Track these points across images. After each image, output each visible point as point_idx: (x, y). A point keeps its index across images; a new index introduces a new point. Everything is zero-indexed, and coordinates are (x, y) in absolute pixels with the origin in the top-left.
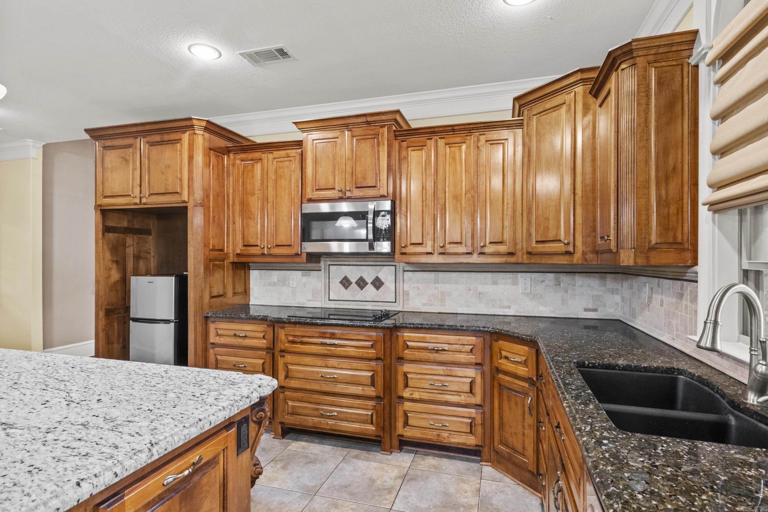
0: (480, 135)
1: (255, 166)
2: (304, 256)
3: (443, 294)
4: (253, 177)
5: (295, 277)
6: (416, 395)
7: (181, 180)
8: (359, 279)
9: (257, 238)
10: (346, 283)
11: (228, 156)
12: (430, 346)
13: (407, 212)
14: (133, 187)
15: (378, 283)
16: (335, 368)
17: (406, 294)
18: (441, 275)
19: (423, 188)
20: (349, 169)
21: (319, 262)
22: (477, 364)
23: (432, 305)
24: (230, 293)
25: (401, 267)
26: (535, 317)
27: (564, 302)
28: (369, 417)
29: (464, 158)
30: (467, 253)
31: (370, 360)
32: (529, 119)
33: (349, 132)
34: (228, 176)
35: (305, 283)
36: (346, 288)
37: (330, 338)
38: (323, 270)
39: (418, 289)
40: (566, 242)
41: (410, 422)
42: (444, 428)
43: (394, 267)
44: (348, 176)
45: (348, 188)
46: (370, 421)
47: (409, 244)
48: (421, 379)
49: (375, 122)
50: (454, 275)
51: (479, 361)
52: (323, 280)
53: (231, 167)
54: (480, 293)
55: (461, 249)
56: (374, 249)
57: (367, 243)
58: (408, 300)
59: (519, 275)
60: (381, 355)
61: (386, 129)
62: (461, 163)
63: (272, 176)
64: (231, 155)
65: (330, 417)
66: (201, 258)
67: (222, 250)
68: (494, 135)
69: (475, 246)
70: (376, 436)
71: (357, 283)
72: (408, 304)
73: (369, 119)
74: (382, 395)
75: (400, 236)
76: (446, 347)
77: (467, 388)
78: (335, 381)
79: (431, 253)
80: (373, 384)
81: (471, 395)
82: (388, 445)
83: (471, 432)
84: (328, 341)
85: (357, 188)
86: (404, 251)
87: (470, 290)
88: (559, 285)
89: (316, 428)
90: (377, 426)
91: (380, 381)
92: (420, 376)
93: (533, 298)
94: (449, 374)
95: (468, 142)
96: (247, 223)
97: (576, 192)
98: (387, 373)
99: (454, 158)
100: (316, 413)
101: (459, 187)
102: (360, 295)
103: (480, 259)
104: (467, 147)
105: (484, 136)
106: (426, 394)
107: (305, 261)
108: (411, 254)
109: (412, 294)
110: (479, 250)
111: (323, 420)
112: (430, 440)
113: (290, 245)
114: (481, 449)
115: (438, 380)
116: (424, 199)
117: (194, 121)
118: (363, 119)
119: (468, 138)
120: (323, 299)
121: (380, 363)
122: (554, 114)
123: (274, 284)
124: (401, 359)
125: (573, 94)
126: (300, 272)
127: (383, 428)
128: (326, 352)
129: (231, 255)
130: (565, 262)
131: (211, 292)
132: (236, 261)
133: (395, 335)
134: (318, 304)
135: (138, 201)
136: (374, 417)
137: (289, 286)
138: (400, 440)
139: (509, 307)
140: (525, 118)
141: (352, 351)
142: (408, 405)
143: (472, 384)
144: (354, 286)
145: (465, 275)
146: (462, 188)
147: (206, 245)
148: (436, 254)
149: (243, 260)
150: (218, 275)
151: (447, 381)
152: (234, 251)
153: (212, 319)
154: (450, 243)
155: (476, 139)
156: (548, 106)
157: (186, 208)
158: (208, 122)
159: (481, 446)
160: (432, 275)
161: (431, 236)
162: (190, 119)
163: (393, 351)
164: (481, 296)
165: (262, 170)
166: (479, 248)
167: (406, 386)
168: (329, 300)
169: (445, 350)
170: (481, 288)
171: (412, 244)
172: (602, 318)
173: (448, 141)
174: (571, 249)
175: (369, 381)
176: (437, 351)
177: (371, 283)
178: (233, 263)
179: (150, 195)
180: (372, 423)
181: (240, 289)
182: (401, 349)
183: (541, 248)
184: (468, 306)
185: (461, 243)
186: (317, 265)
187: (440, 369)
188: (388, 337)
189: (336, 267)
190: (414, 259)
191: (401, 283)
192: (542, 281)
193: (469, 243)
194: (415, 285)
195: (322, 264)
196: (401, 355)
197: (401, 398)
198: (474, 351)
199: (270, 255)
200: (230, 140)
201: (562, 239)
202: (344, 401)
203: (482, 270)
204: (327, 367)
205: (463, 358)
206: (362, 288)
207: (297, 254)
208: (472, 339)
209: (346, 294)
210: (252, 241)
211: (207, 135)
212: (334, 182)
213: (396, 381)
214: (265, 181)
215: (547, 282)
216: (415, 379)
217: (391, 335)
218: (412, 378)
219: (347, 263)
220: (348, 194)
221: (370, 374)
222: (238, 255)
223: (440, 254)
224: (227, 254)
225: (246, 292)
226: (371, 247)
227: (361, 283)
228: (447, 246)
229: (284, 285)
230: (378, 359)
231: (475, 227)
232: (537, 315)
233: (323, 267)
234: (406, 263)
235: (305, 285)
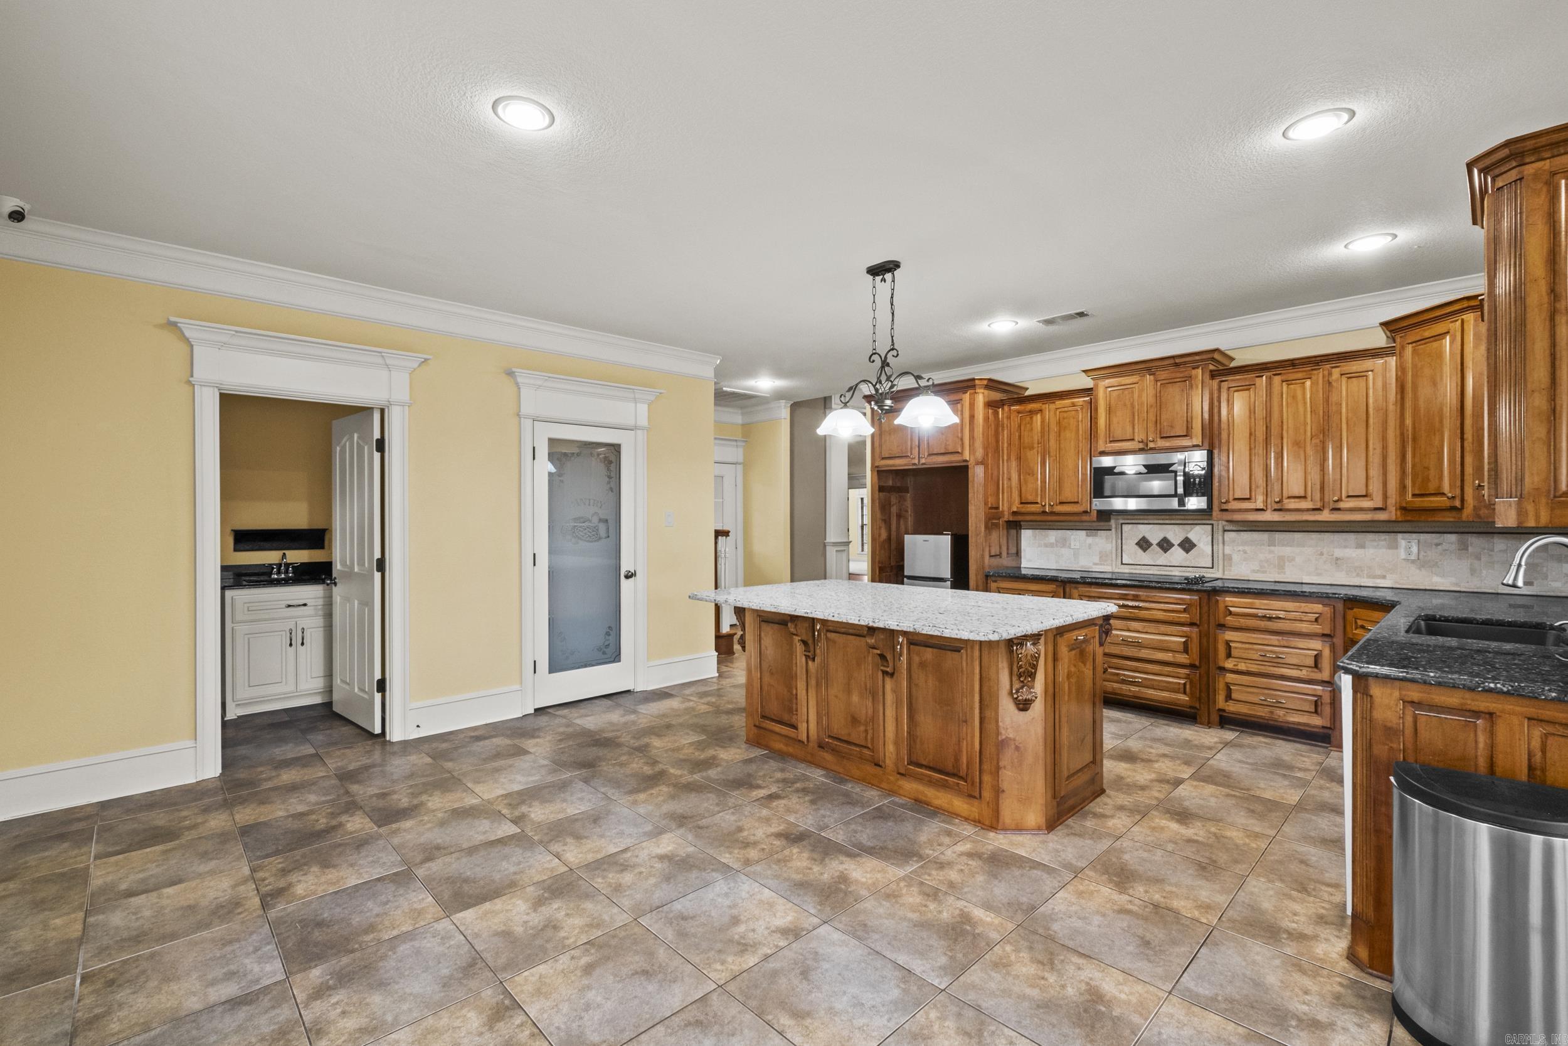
0: (1333, 367)
1: (1034, 418)
2: (1095, 514)
3: (1281, 559)
4: (1032, 429)
5: (1078, 538)
6: (1242, 667)
7: (962, 439)
8: (1162, 540)
9: (1037, 495)
10: (1144, 544)
11: (1003, 409)
12: (1260, 613)
13: (1228, 462)
14: (911, 448)
15: (1187, 545)
16: (1138, 632)
17: (1228, 558)
18: (1277, 535)
19: (1251, 434)
20: (1152, 417)
21: (1109, 520)
22: (1324, 635)
23: (1265, 572)
24: (1004, 554)
25: (1220, 527)
26: (1426, 590)
27: (1473, 571)
28: (1182, 686)
29: (1308, 396)
30: (1314, 510)
31: (1182, 625)
32: (1403, 348)
33: (1152, 377)
34: (1003, 430)
35: (1090, 545)
36: (1145, 550)
37: (1132, 600)
38: (1113, 530)
39: (1245, 552)
40: (1450, 495)
41: (1234, 696)
42: (1280, 705)
43: (1210, 527)
44: (1151, 425)
45: (1151, 439)
46: (1182, 690)
47: (1231, 498)
48: (1248, 649)
49: (1185, 363)
50: (1297, 535)
51: (1327, 631)
52: (1114, 542)
53: (1005, 420)
54: (1337, 559)
55: (1304, 505)
56: (1184, 505)
57: (1176, 499)
58: (1231, 566)
59: (1400, 536)
60: (1197, 620)
61: (1200, 371)
62: (1305, 403)
63: (1054, 427)
64: (1006, 408)
65: (1133, 683)
66: (982, 516)
67: (997, 508)
68: (1355, 366)
69: (1326, 500)
70: (1191, 707)
71: (1160, 545)
72: (1230, 570)
73: (1177, 361)
74: (1197, 663)
75: (1220, 491)
76: (1282, 614)
77: (1311, 662)
78: (1138, 645)
79: (1262, 510)
80: (1186, 650)
81: (1316, 670)
82: (1205, 719)
83: (1316, 712)
84: (1130, 603)
85: (1162, 438)
86: (1225, 507)
87: (1322, 554)
88: (1467, 549)
89: (1116, 694)
90: (1192, 695)
91: (1194, 647)
92: (1247, 646)
93: (1423, 566)
94: (1286, 645)
95: (1314, 378)
96: (1024, 479)
97: (1465, 436)
98: (1204, 641)
99: (1294, 397)
100: (1115, 678)
101: (1302, 431)
102: (1163, 558)
103: (1332, 516)
104: (1312, 383)
105: (1338, 369)
106: (1256, 666)
107: (1095, 519)
108: (1234, 511)
109: (1236, 558)
110: (1332, 506)
111: (1124, 687)
112: (1260, 717)
113: (1077, 502)
114: (1330, 732)
115: (1271, 652)
116: (1252, 446)
117: (977, 382)
118: (1172, 361)
119: (1315, 372)
120: (1114, 563)
121: (1195, 630)
122: (1435, 344)
123: (1051, 545)
124: (1222, 626)
125: (1459, 323)
126: (1084, 532)
127: (1200, 699)
128: (1128, 615)
129: (1006, 513)
130: (1452, 520)
131: (990, 551)
132: (1011, 519)
133: (1213, 601)
134: (1108, 569)
135: (916, 461)
136: (1188, 686)
137: (1070, 547)
138: (1221, 716)
139: (1384, 577)
140: (1398, 345)
141: (1160, 615)
142: (1230, 677)
143: (1317, 658)
144: (1155, 548)
145: (1314, 536)
146: (1305, 432)
147: (986, 504)
148: (1269, 511)
149: (1019, 518)
150: (994, 535)
151: (1282, 653)
152: (1010, 508)
153: (994, 579)
154: (1289, 498)
155: (1326, 373)
156: (1427, 334)
157: (967, 467)
158: (990, 380)
159: (1330, 728)
160: (1265, 536)
161: (1261, 490)
162: (974, 380)
163: (1212, 617)
164: (1339, 562)
165: (1043, 422)
166: (1331, 503)
167: (1229, 655)
168: (1122, 564)
169: (1280, 618)
170: (1339, 552)
171: (1235, 499)
172: (1539, 594)
173: (1284, 377)
174: (1457, 503)
175: (1181, 648)
176: (1270, 619)
177: (1179, 545)
178: (1007, 522)
179: (930, 455)
180: (1185, 693)
181: (1013, 550)
182: (1221, 615)
183: (1420, 502)
184: (1319, 575)
185: (1305, 497)
186: (1107, 524)
187: (1274, 639)
188: (1205, 601)
189: (1130, 526)
190: (1238, 517)
191: (1221, 545)
192: (1437, 545)
193: (1317, 496)
194: (1241, 548)
195: (1113, 523)
196: (1222, 622)
197: (1223, 669)
198: (1320, 620)
199: (1052, 513)
200: (1005, 391)
201: (1446, 492)
202: (1150, 667)
203: (1340, 529)
204: (1129, 630)
205: (1304, 627)
206: (1165, 550)
207: (1086, 512)
208: (1318, 608)
209: (1144, 557)
210: (1031, 498)
211: (986, 392)
212: (1134, 433)
213: (1216, 650)
214: (1046, 434)
215: (1445, 546)
216: (1241, 648)
217: (1209, 599)
218: (1236, 648)
219: (1146, 522)
220: (1151, 445)
221: (1183, 640)
222: (1014, 513)
223: (1275, 510)
224: (1003, 512)
225: (1018, 554)
226: (1182, 503)
227: (1165, 545)
228: (1285, 501)
229: (1064, 546)
230: (1192, 624)
231: (1326, 478)
232: (1428, 588)
233: (1114, 526)
234: (1227, 521)
235: (1090, 546)
